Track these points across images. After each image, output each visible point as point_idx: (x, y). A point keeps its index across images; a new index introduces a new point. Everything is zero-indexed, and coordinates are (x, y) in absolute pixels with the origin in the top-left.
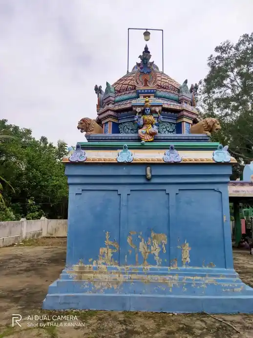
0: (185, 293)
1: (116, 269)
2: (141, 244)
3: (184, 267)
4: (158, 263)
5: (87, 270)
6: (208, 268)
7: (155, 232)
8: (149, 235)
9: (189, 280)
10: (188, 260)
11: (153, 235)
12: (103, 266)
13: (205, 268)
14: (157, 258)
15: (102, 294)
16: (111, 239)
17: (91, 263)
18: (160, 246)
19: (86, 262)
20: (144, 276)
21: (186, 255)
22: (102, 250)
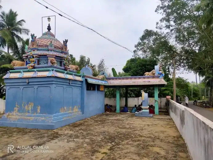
0: (35, 123)
1: (18, 114)
2: (26, 106)
3: (38, 114)
4: (30, 113)
5: (10, 115)
6: (45, 115)
7: (30, 102)
8: (28, 103)
9: (37, 118)
10: (39, 112)
11: (30, 103)
12: (15, 114)
13: (44, 115)
14: (30, 111)
15: (12, 122)
16: (18, 105)
17: (12, 112)
18: (31, 107)
19: (10, 112)
20: (25, 117)
21: (39, 111)
22: (15, 108)
